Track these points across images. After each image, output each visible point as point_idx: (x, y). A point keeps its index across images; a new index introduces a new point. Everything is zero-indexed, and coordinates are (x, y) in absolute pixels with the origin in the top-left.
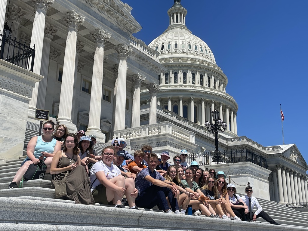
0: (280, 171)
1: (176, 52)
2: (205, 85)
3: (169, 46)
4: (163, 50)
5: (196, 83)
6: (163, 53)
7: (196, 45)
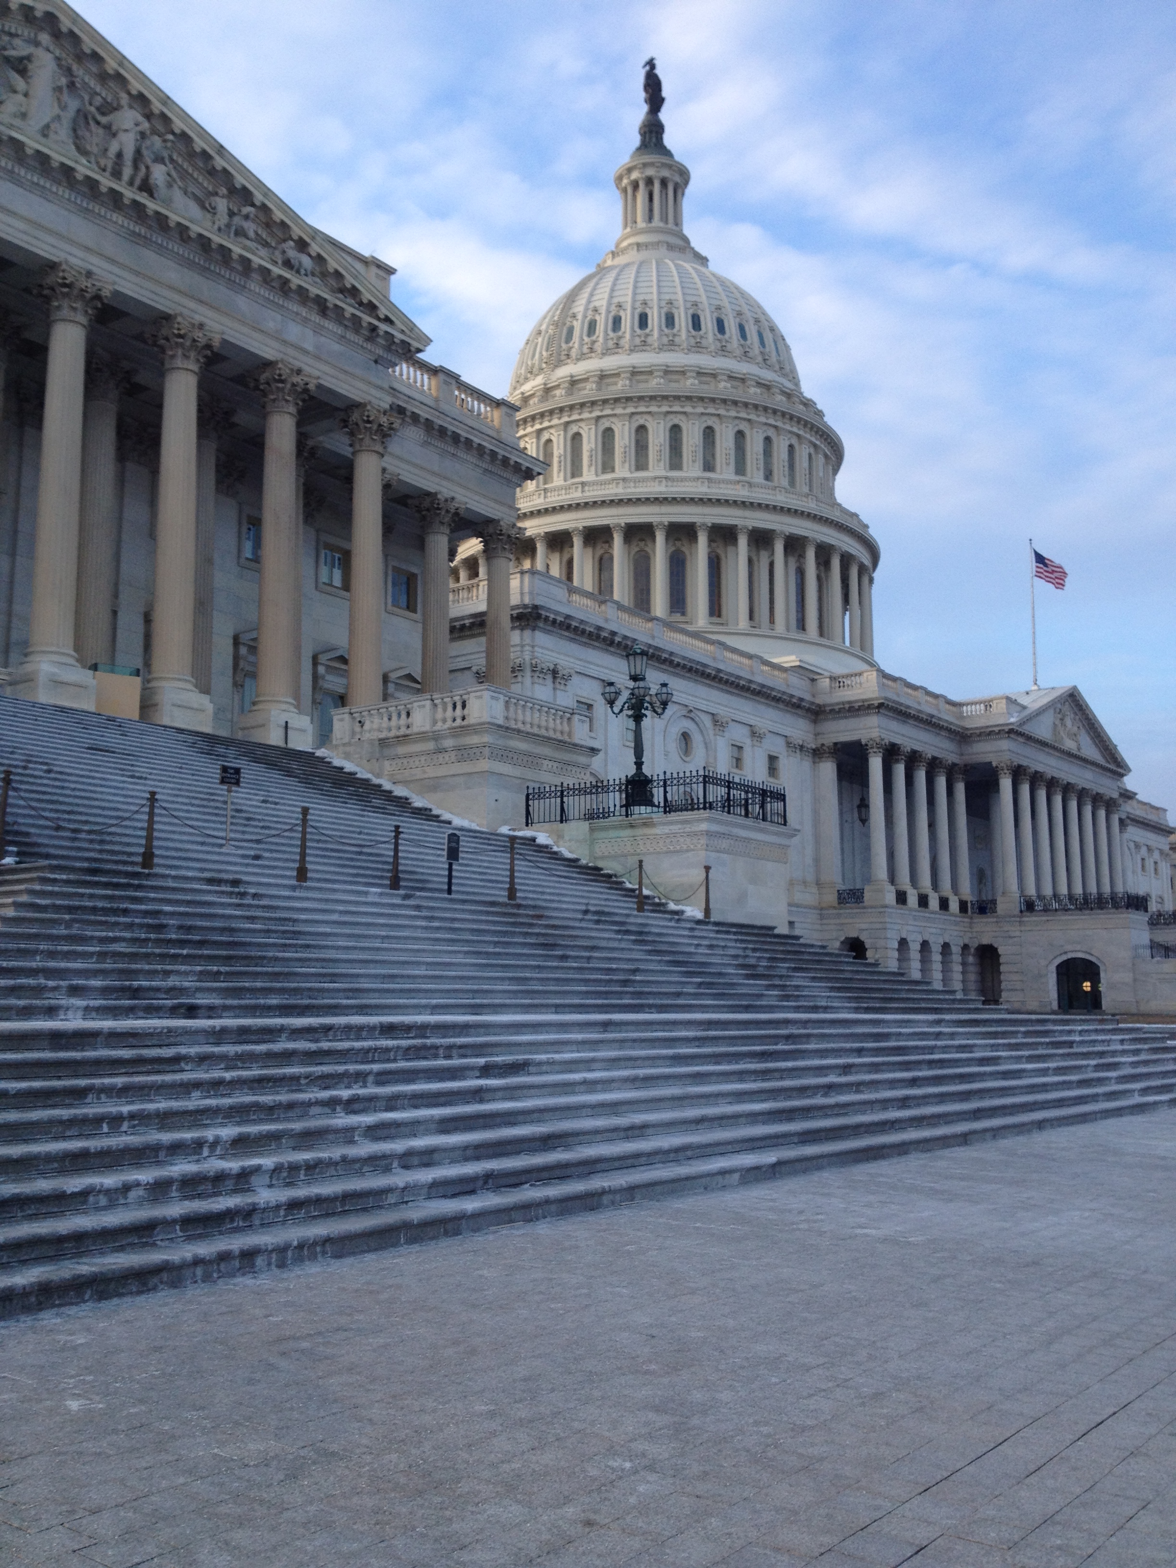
0: (1006, 784)
1: (643, 344)
2: (755, 471)
4: (593, 338)
6: (594, 348)
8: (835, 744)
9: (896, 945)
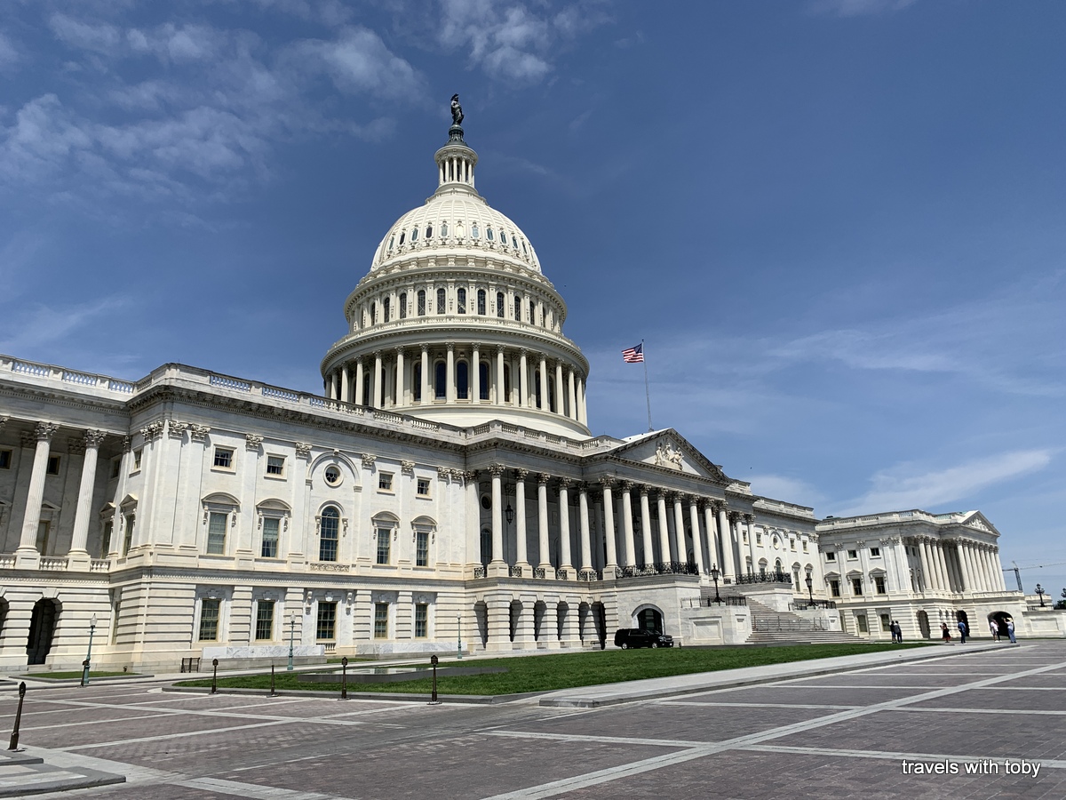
0: (607, 493)
1: (428, 245)
2: (492, 312)
3: (415, 233)
5: (467, 312)
7: (489, 229)
8: (477, 471)
9: (508, 605)
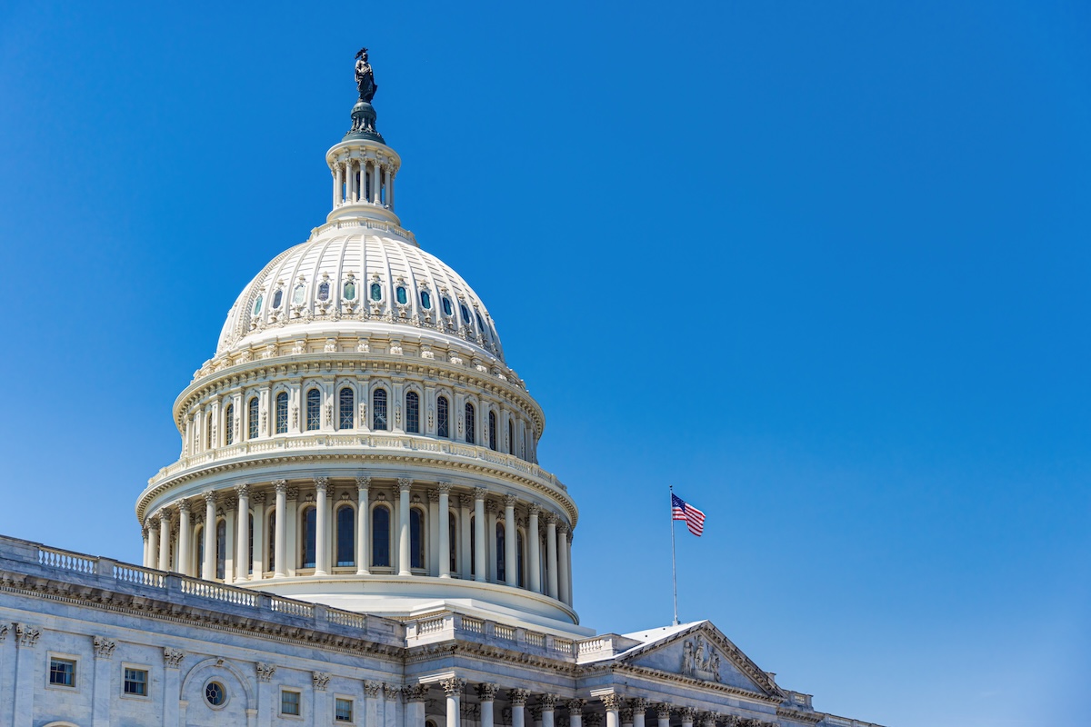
4: (278, 309)
5: (389, 427)
6: (278, 318)
8: (422, 686)
